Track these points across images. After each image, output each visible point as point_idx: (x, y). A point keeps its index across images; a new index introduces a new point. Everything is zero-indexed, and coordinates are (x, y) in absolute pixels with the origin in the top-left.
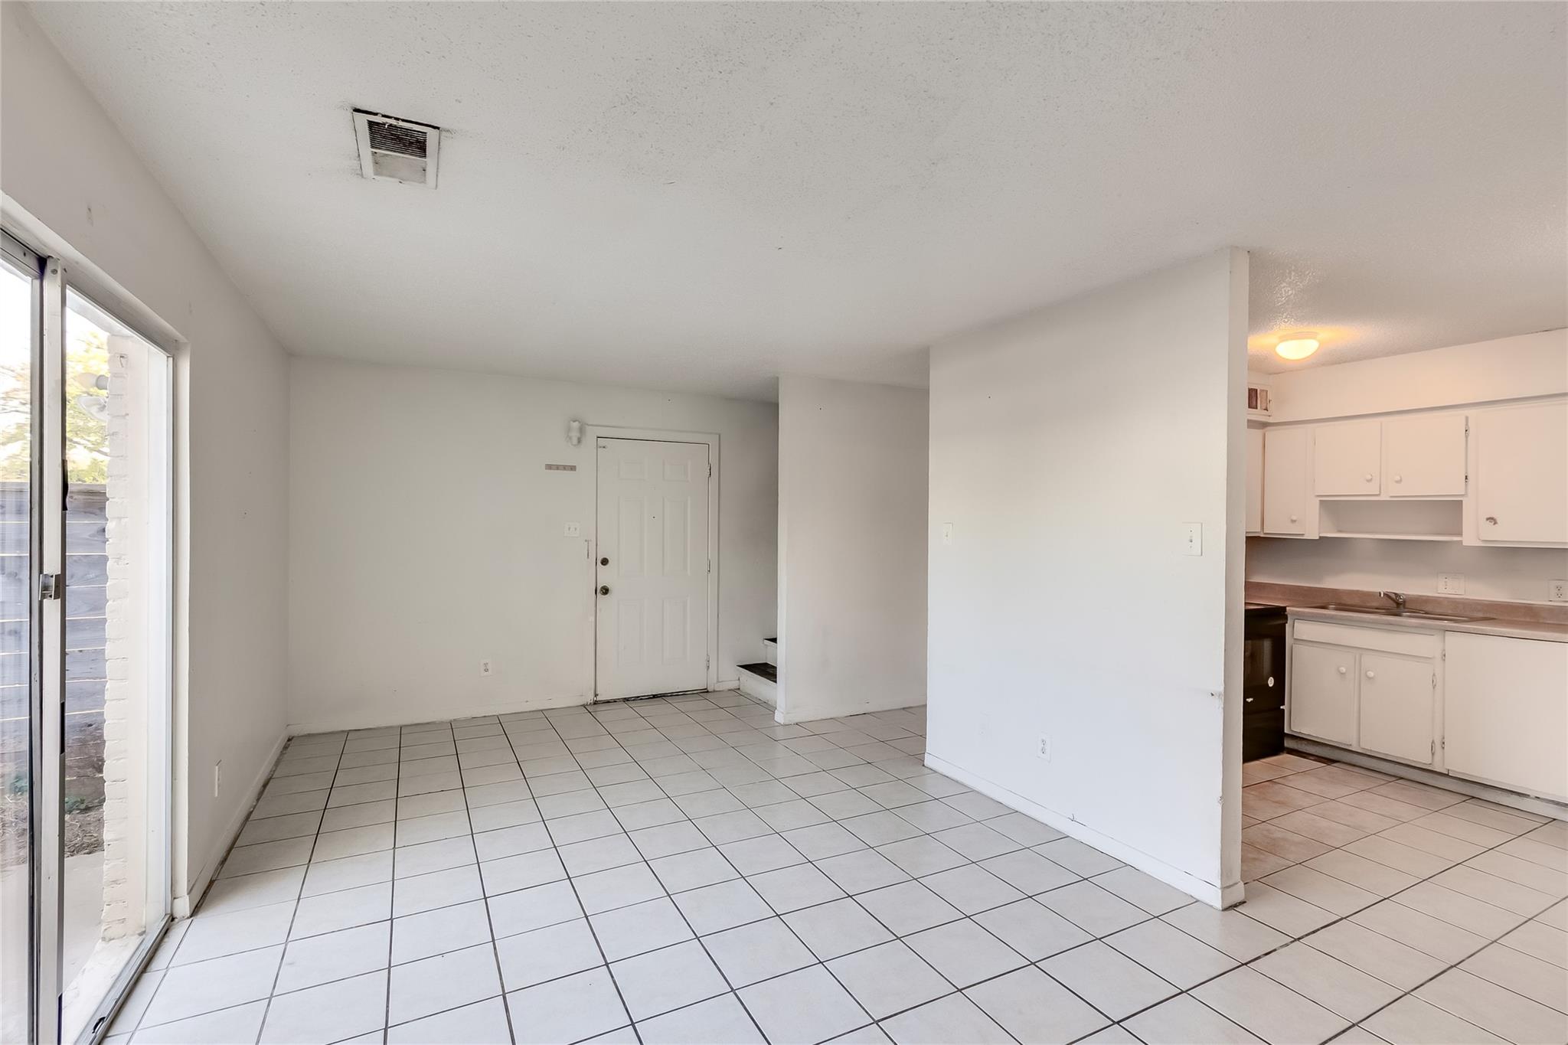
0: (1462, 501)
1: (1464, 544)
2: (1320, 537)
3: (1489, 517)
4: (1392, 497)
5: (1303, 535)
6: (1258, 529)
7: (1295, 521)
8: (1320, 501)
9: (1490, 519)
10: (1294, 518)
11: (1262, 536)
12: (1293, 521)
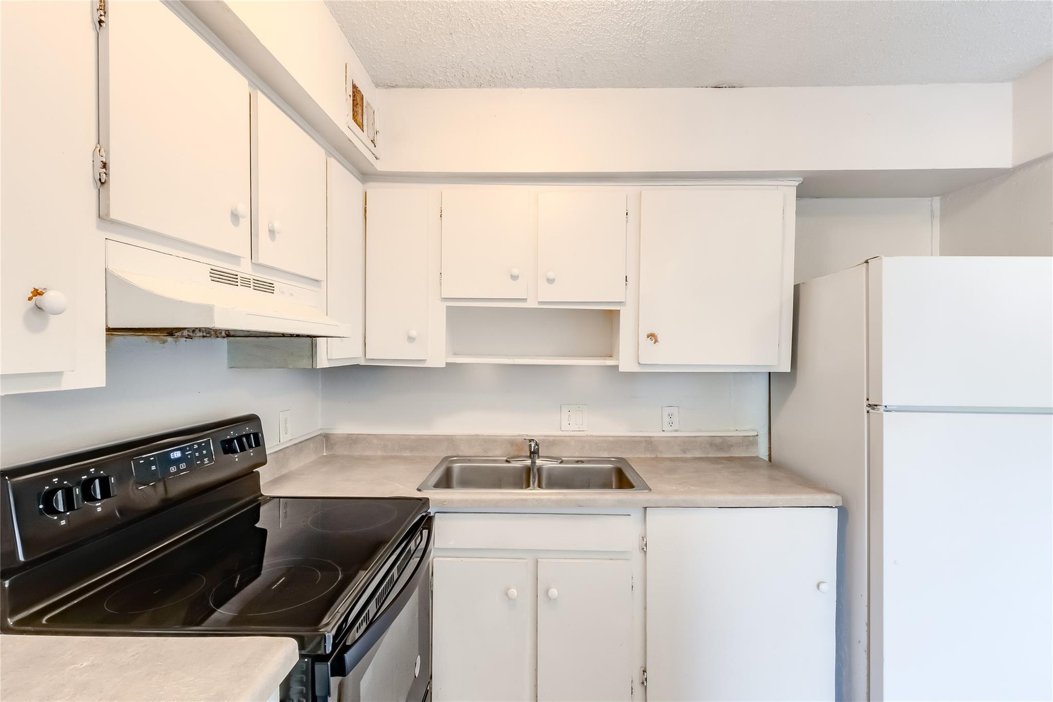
0: (619, 311)
1: (620, 370)
2: (447, 364)
3: (649, 332)
4: (540, 303)
5: (423, 361)
6: (359, 353)
7: (414, 339)
8: (447, 307)
9: (652, 336)
10: (413, 333)
11: (363, 363)
12: (411, 339)
